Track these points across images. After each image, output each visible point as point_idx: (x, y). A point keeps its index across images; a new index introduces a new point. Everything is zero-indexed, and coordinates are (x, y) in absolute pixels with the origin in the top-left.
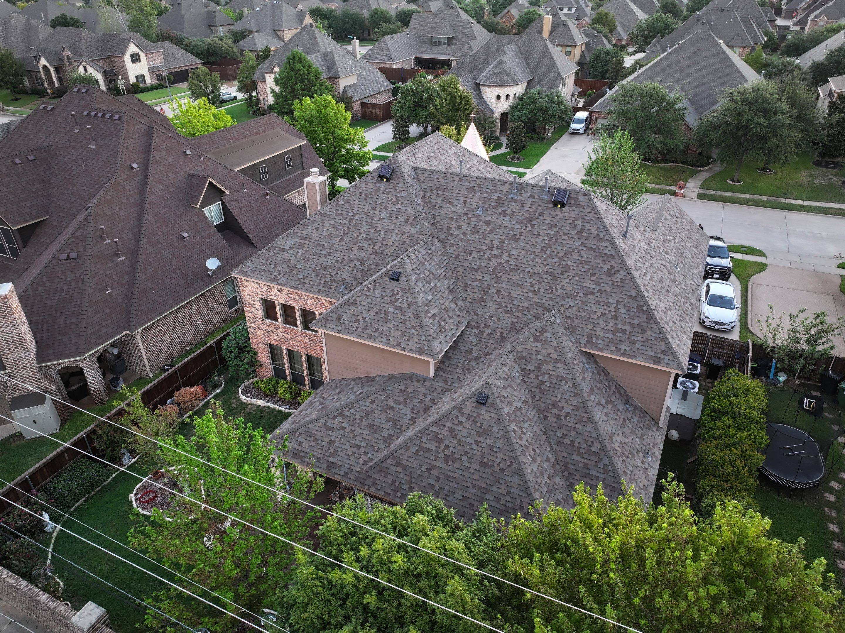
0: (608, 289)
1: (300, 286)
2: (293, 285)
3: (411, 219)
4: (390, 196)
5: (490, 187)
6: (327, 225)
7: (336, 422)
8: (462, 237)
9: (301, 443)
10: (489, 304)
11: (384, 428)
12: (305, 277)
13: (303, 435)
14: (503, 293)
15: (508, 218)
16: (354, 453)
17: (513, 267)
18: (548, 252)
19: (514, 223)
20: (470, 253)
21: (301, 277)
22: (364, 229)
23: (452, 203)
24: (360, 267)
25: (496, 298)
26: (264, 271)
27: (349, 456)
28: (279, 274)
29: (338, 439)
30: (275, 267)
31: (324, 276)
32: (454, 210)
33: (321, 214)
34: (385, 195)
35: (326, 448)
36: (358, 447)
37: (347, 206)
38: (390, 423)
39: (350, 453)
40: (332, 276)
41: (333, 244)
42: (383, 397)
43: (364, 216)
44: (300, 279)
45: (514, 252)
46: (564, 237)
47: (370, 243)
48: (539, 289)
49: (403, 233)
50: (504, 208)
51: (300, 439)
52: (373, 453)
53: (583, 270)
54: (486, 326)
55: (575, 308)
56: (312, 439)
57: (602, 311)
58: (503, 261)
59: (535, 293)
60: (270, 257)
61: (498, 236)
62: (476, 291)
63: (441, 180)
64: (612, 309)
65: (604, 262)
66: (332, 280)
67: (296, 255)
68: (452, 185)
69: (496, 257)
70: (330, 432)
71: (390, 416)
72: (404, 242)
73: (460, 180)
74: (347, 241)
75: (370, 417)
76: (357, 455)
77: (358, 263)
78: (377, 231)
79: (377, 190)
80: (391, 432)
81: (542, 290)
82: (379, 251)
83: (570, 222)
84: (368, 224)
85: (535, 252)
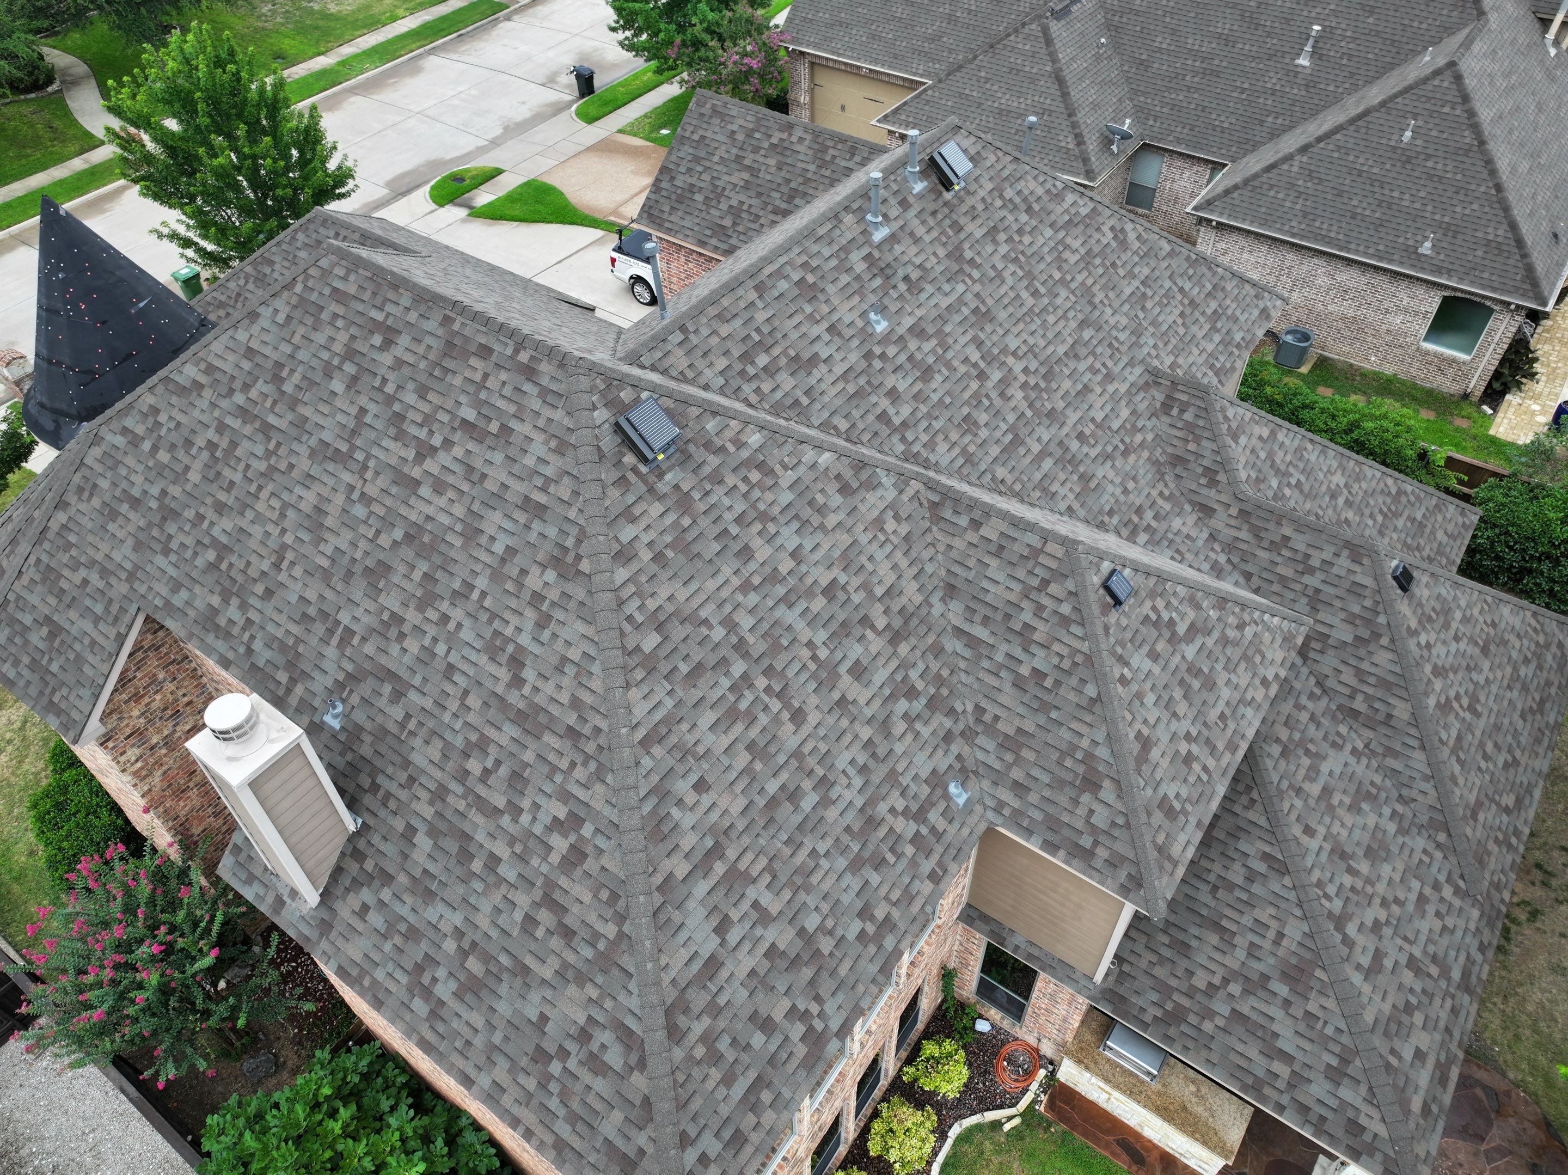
0: (1146, 271)
1: (889, 942)
2: (874, 968)
3: (848, 474)
4: (731, 480)
5: (826, 252)
6: (710, 739)
7: (1361, 940)
8: (924, 409)
9: (1419, 1055)
10: (1100, 474)
11: (1377, 826)
12: (865, 913)
13: (1397, 1044)
14: (1087, 432)
15: (929, 289)
16: (1438, 914)
17: (1043, 370)
18: (1043, 290)
19: (947, 288)
20: (969, 425)
21: (856, 926)
22: (800, 625)
23: (814, 360)
24: (918, 705)
25: (1094, 453)
26: (759, 1083)
27: (1445, 928)
28: (805, 1016)
29: (1406, 946)
30: (767, 1025)
31: (895, 839)
32: (839, 370)
33: (646, 743)
34: (720, 491)
35: (1429, 984)
36: (1422, 900)
37: (678, 632)
38: (1365, 806)
39: (1438, 924)
40: (906, 813)
41: (797, 754)
42: (1299, 803)
43: (753, 599)
44: (862, 936)
45: (1013, 344)
46: (1027, 239)
47: (858, 631)
48: (1104, 365)
49: (878, 523)
50: (901, 273)
51: (1408, 1054)
52: (1434, 870)
53: (1100, 271)
54: (1139, 511)
55: (1161, 345)
56: (1405, 1019)
57: (1177, 312)
58: (1022, 378)
59: (1109, 378)
60: (708, 1039)
61: (963, 340)
62: (1062, 476)
63: (725, 330)
64: (1179, 296)
65: (1098, 229)
66: (920, 816)
67: (763, 917)
68: (761, 317)
69: (1004, 382)
70: (1388, 963)
71: (1347, 800)
72: (907, 538)
73: (760, 288)
74: (814, 700)
75: (1348, 849)
76: (1443, 909)
77: (902, 705)
78: (830, 591)
79: (683, 502)
80: (1387, 811)
81: (1110, 364)
82: (897, 623)
83: (999, 203)
84: (788, 601)
85: (1031, 309)
